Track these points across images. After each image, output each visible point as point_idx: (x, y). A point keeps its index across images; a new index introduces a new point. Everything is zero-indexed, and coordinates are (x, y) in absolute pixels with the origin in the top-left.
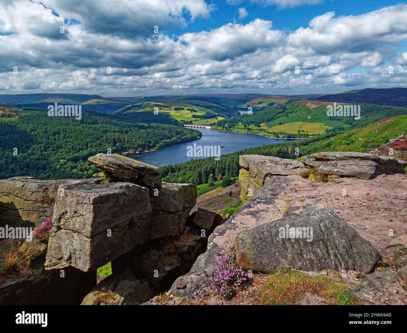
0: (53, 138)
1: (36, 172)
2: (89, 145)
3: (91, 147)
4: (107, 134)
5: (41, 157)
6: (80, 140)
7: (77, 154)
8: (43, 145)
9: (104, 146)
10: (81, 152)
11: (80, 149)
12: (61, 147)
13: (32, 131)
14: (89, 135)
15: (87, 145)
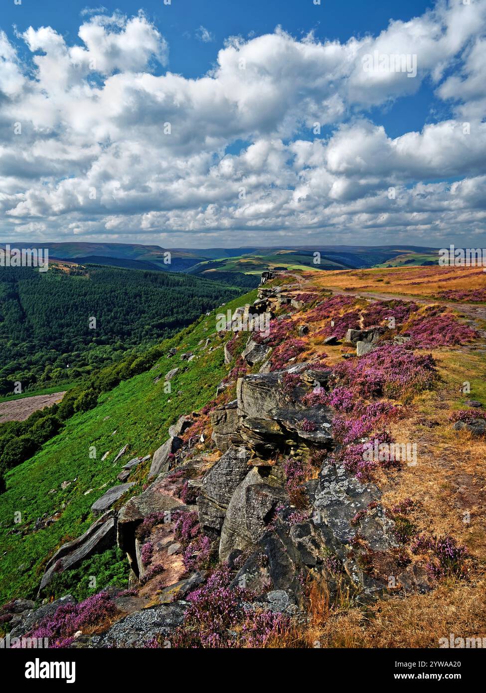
0: (134, 301)
1: (121, 338)
2: (175, 310)
3: (177, 313)
4: (194, 299)
5: (124, 322)
6: (164, 305)
7: (162, 321)
8: (124, 309)
9: (192, 313)
10: (166, 318)
11: (165, 316)
12: (144, 312)
13: (112, 292)
14: (174, 299)
15: (172, 310)
